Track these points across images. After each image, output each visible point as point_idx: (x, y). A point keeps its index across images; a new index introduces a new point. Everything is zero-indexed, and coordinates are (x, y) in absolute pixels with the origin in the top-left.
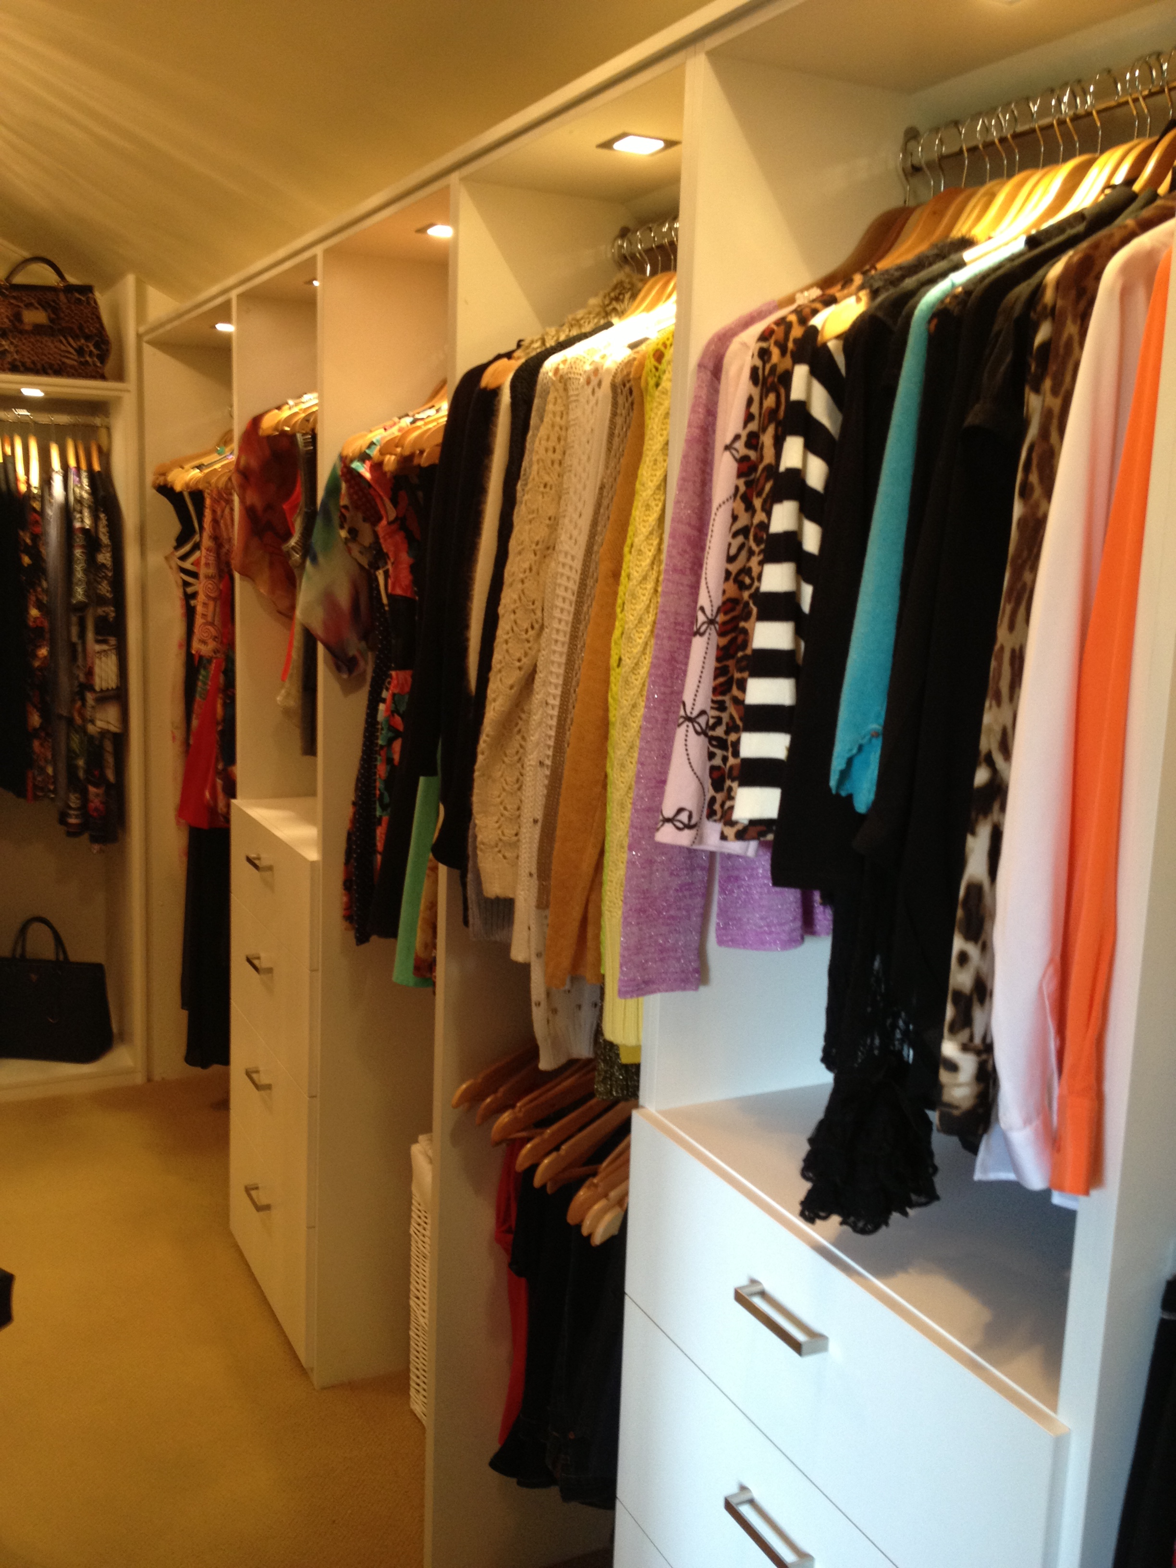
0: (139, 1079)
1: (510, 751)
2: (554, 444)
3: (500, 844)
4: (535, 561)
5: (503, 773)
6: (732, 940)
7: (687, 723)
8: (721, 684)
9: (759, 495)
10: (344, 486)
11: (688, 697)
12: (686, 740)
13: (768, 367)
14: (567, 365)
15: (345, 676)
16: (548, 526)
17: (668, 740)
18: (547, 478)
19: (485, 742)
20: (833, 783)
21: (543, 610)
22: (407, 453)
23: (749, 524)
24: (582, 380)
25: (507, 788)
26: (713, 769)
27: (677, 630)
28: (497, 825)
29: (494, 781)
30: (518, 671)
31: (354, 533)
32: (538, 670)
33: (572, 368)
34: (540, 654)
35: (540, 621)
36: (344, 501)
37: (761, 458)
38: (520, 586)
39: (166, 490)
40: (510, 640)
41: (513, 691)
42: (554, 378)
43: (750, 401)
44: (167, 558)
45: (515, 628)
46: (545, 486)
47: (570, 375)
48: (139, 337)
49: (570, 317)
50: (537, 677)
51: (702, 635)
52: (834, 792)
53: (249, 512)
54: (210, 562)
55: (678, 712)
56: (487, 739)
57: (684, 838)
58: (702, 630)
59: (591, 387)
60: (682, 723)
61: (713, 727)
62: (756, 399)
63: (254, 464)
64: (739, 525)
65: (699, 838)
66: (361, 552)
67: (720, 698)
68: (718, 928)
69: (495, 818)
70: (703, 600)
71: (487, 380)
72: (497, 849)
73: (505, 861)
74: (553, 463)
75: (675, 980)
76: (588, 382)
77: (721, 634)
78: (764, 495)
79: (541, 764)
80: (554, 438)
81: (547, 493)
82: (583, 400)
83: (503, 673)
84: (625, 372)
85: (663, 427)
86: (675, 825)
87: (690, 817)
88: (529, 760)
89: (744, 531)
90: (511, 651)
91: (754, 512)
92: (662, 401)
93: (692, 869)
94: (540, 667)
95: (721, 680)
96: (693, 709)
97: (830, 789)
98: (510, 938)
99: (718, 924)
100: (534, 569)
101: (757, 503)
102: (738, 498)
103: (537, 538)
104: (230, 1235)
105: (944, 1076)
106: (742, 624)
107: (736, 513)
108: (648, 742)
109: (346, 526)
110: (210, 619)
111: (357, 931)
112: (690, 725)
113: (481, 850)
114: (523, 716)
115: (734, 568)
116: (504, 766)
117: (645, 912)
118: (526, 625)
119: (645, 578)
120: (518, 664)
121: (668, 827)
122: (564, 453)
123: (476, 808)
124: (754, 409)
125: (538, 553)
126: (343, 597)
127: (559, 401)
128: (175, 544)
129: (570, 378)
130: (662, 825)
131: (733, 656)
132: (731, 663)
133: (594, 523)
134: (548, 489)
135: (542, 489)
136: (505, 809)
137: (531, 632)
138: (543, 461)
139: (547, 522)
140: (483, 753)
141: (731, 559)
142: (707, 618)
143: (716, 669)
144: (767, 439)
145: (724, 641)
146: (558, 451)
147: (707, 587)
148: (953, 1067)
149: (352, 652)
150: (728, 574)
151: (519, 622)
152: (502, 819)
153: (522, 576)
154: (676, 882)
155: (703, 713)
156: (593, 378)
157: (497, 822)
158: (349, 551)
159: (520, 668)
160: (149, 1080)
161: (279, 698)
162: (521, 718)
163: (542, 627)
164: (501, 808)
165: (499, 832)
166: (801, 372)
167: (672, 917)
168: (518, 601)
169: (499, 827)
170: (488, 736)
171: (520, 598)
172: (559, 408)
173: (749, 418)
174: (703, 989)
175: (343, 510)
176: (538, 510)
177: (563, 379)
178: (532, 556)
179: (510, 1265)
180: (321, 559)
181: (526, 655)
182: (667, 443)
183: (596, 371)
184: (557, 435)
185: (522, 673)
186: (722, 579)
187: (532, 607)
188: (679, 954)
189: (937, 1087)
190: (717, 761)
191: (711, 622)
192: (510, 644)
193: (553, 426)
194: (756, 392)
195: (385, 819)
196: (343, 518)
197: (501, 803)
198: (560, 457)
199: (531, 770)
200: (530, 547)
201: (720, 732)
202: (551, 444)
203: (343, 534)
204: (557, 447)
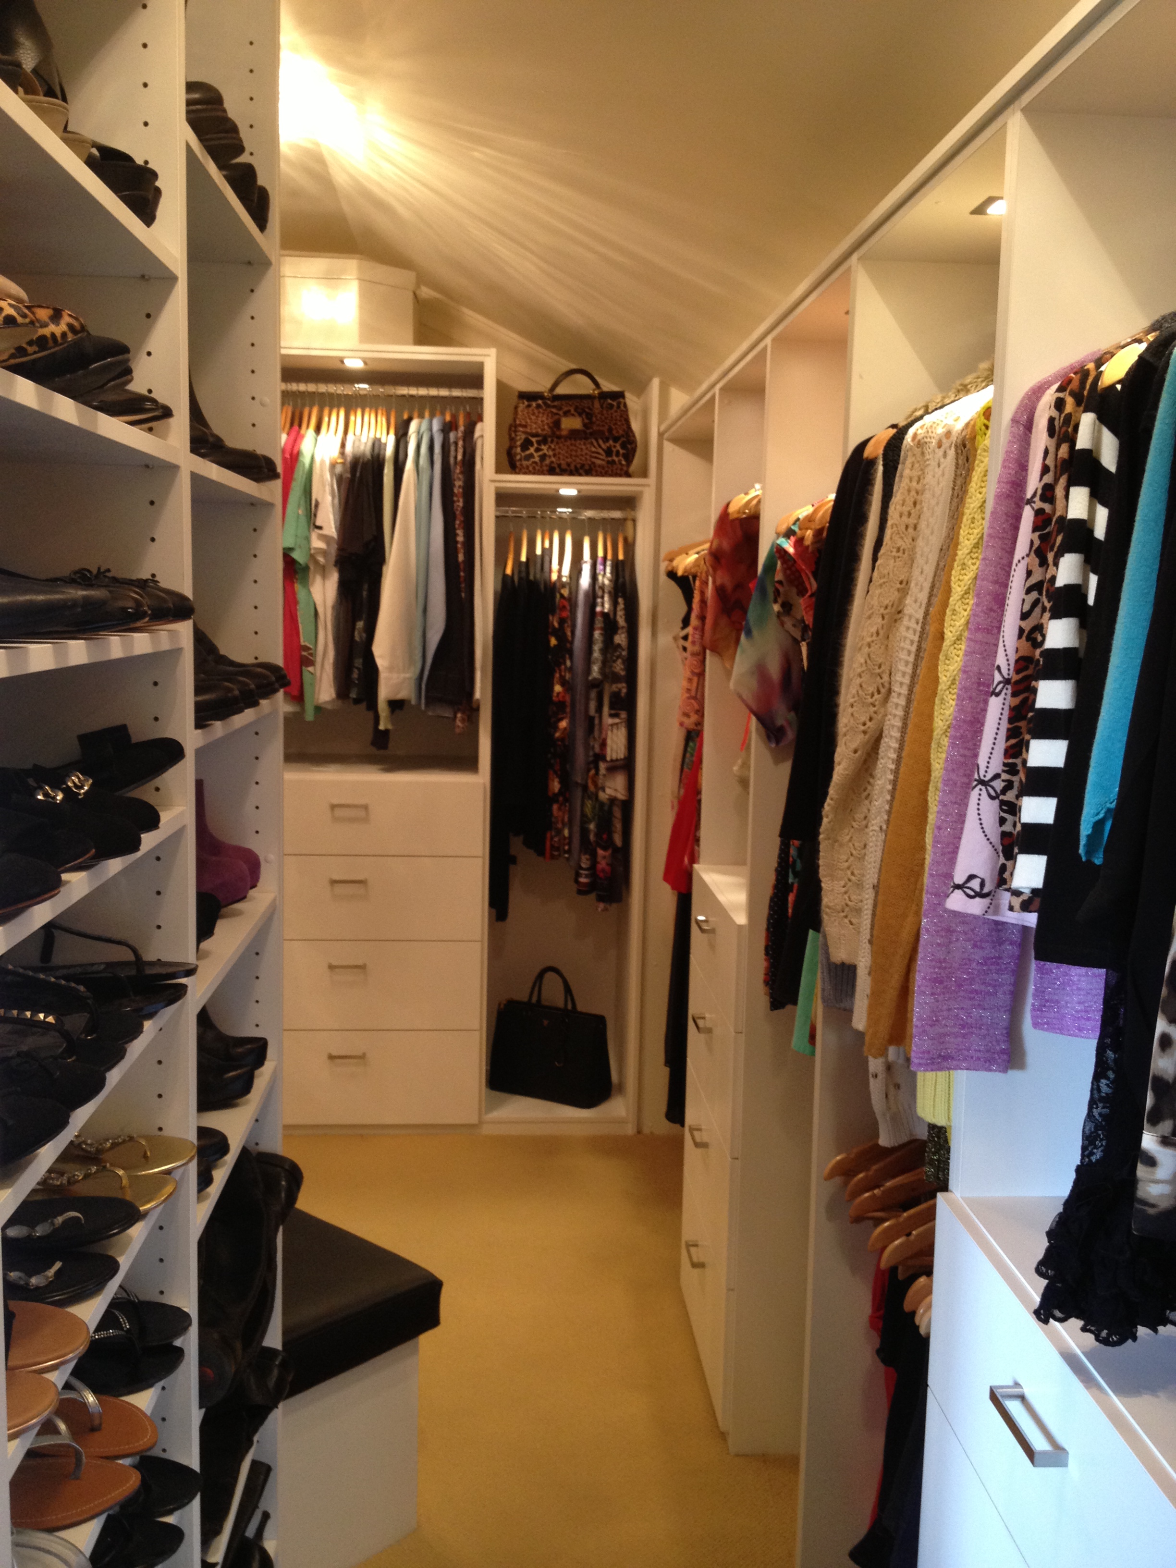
0: (630, 1130)
1: (859, 816)
2: (908, 509)
3: (847, 909)
4: (883, 626)
5: (851, 837)
6: (1047, 1023)
7: (980, 786)
8: (1012, 747)
9: (1052, 550)
10: (779, 563)
11: (982, 761)
12: (978, 804)
13: (1063, 415)
14: (924, 430)
15: (773, 745)
16: (898, 590)
17: (963, 803)
18: (900, 543)
19: (829, 805)
20: (1081, 851)
21: (890, 674)
22: (818, 527)
23: (1044, 579)
24: (934, 442)
25: (854, 852)
26: (1004, 835)
27: (981, 691)
28: (844, 890)
29: (841, 845)
30: (863, 734)
31: (787, 607)
32: (884, 735)
33: (928, 432)
34: (887, 718)
35: (887, 685)
36: (779, 576)
37: (1054, 511)
38: (866, 650)
39: (671, 574)
40: (855, 704)
41: (857, 755)
42: (912, 444)
43: (1046, 452)
44: (675, 639)
45: (860, 692)
46: (898, 550)
47: (925, 440)
48: (661, 435)
49: (958, 382)
50: (882, 741)
51: (997, 695)
52: (1084, 859)
53: (720, 591)
54: (696, 640)
55: (973, 775)
56: (831, 802)
57: (976, 907)
58: (997, 690)
59: (942, 449)
60: (976, 786)
61: (1004, 791)
62: (1052, 450)
63: (726, 545)
64: (1033, 580)
65: (994, 907)
66: (794, 626)
67: (1011, 761)
68: (1034, 1009)
69: (842, 883)
70: (1001, 660)
71: (868, 453)
72: (843, 914)
73: (851, 926)
74: (907, 527)
75: (979, 1059)
76: (940, 445)
77: (1014, 695)
78: (1055, 549)
79: (881, 828)
80: (910, 502)
81: (899, 557)
82: (933, 463)
83: (848, 737)
84: (964, 434)
85: (983, 485)
86: (965, 892)
87: (982, 884)
88: (873, 825)
89: (1037, 587)
90: (856, 715)
91: (1048, 565)
92: (983, 459)
93: (1001, 942)
94: (885, 732)
95: (1013, 741)
96: (986, 772)
97: (1080, 856)
98: (852, 1003)
99: (1033, 1005)
100: (881, 633)
101: (1050, 556)
102: (1032, 553)
103: (886, 602)
104: (679, 1289)
105: (1141, 1171)
106: (1034, 683)
107: (1030, 568)
108: (945, 805)
109: (780, 600)
110: (693, 693)
111: (772, 996)
112: (983, 788)
113: (827, 914)
114: (871, 780)
115: (1027, 625)
116: (852, 830)
117: (941, 982)
118: (871, 689)
119: (959, 639)
120: (863, 728)
121: (958, 893)
122: (919, 517)
123: (822, 872)
124: (1050, 462)
125: (886, 617)
126: (774, 669)
127: (917, 465)
128: (681, 625)
129: (926, 443)
130: (952, 892)
131: (1024, 718)
132: (1022, 724)
133: (932, 587)
134: (900, 554)
135: (894, 554)
136: (853, 874)
137: (876, 696)
138: (896, 525)
139: (898, 586)
140: (827, 817)
141: (1024, 616)
142: (1003, 677)
143: (1008, 730)
144: (1059, 492)
145: (1017, 701)
146: (913, 515)
147: (1004, 646)
148: (1151, 1162)
149: (780, 722)
150: (1021, 631)
151: (864, 686)
152: (850, 884)
153: (869, 640)
154: (978, 955)
155: (997, 776)
156: (944, 440)
157: (844, 887)
158: (782, 624)
159: (865, 732)
160: (639, 1132)
161: (735, 768)
162: (869, 782)
163: (890, 691)
164: (849, 873)
165: (846, 897)
166: (1087, 420)
167: (976, 992)
168: (864, 665)
169: (846, 893)
170: (832, 799)
171: (866, 662)
172: (916, 473)
173: (1045, 470)
174: (1013, 1074)
175: (777, 585)
176: (889, 574)
177: (920, 444)
178: (880, 620)
179: (879, 1352)
180: (755, 632)
181: (871, 719)
182: (985, 501)
183: (948, 434)
184: (912, 500)
185: (867, 737)
186: (1016, 637)
187: (878, 671)
188: (984, 1032)
189: (1132, 1182)
190: (1007, 827)
191: (1007, 681)
192: (855, 708)
193: (909, 491)
194: (1052, 443)
195: (796, 885)
196: (777, 593)
197: (848, 868)
198: (915, 521)
199: (874, 835)
200: (879, 610)
201: (1010, 796)
202: (905, 509)
203: (776, 608)
204: (913, 511)
